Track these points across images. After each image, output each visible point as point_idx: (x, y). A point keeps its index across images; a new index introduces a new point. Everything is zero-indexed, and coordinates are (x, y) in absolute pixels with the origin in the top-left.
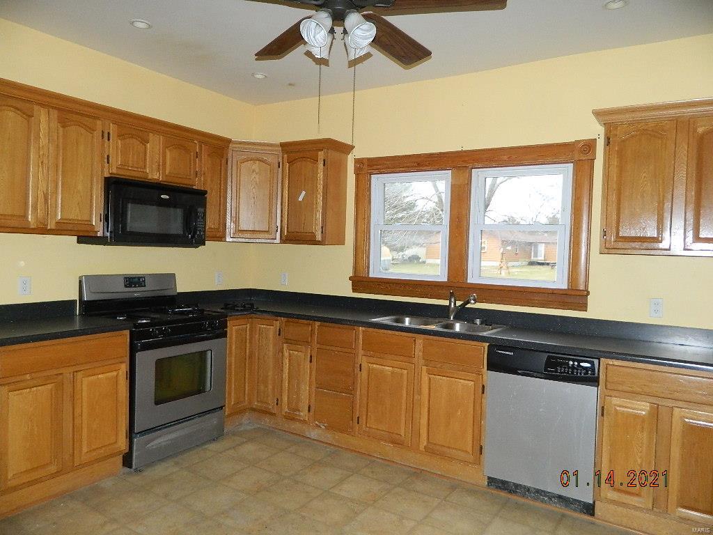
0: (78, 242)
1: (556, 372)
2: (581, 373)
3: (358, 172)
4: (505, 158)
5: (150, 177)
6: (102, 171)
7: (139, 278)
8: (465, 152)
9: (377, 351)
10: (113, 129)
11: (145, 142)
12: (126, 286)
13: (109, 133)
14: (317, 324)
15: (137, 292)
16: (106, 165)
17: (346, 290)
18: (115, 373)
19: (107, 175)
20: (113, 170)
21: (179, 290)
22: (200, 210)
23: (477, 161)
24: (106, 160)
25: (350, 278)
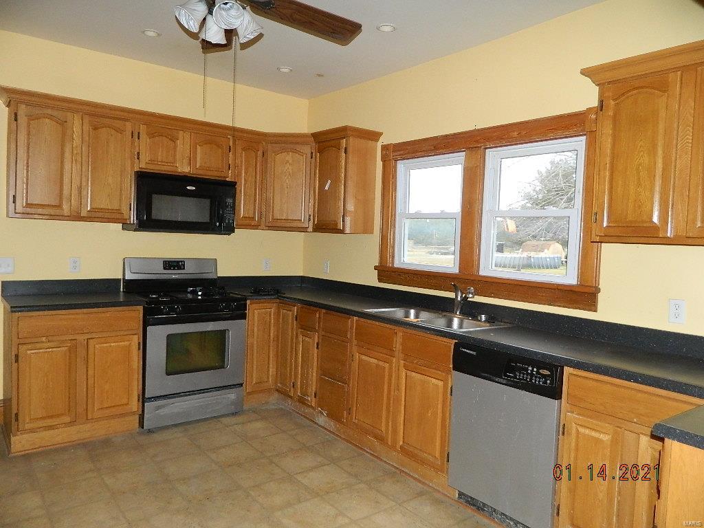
0: (123, 229)
1: (515, 377)
2: (539, 381)
3: (384, 159)
4: (515, 134)
5: (180, 170)
6: (133, 166)
7: (178, 262)
8: (478, 130)
9: (369, 342)
10: (143, 129)
11: (174, 140)
12: (165, 268)
13: (139, 133)
14: (324, 311)
15: (174, 275)
16: (137, 161)
17: (371, 280)
18: (127, 343)
19: (136, 169)
20: (143, 165)
21: (220, 274)
22: (229, 201)
23: (488, 139)
24: (136, 157)
25: (376, 268)
